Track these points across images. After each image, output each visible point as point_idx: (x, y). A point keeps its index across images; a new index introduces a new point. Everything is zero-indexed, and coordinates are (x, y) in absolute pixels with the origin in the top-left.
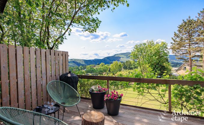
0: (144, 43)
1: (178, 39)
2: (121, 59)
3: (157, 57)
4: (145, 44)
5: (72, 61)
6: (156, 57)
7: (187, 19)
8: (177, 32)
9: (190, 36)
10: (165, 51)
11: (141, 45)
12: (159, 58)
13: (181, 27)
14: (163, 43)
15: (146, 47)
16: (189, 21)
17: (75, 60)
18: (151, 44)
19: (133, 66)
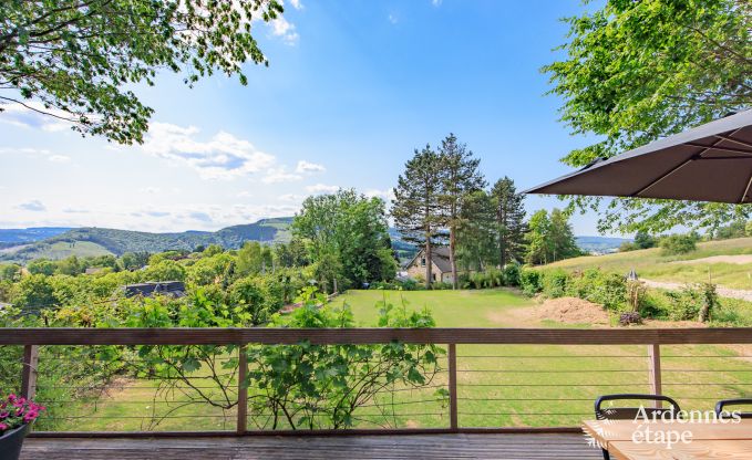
0: (332, 194)
1: (406, 194)
2: (279, 233)
3: (361, 235)
4: (333, 198)
5: (86, 236)
6: (357, 234)
7: (424, 151)
8: (404, 177)
9: (430, 188)
10: (380, 221)
11: (322, 199)
12: (366, 237)
13: (411, 165)
14: (375, 198)
15: (336, 206)
16: (427, 155)
17: (101, 231)
18: (348, 199)
19: (309, 256)
